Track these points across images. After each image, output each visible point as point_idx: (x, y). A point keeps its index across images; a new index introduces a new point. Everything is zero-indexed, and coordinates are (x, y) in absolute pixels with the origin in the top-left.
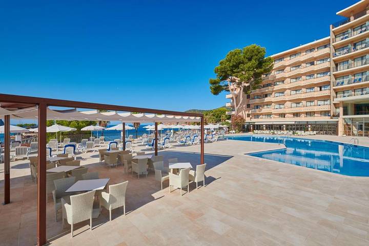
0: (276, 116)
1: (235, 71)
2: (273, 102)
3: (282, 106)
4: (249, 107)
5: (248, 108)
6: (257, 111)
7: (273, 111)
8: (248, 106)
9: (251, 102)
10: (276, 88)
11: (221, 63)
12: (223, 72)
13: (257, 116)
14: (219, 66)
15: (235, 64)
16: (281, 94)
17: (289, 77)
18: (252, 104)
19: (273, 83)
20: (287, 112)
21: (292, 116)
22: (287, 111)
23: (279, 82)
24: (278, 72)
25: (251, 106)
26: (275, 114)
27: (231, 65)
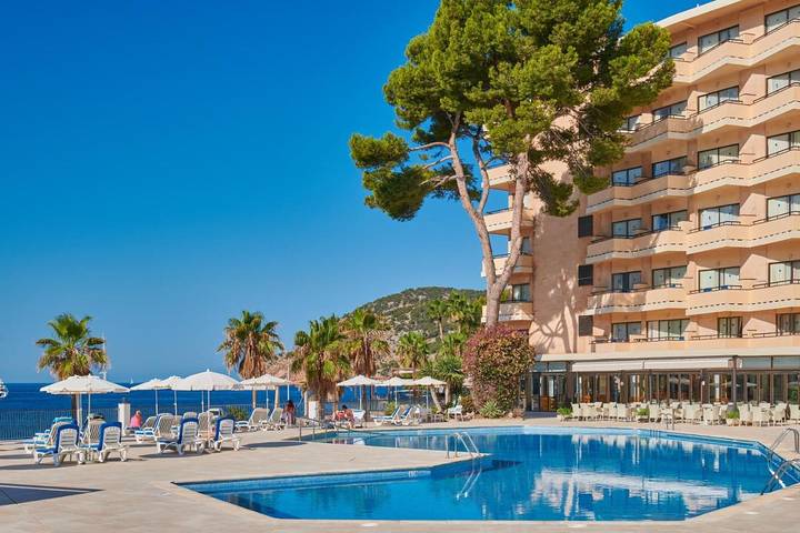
0: (703, 331)
1: (472, 96)
2: (691, 257)
3: (729, 279)
4: (590, 282)
5: (588, 289)
6: (624, 303)
7: (692, 305)
8: (586, 275)
9: (597, 253)
10: (705, 181)
11: (416, 52)
12: (419, 99)
13: (623, 328)
14: (403, 69)
15: (467, 60)
16: (725, 217)
17: (758, 129)
18: (601, 265)
19: (692, 158)
20: (750, 308)
21: (772, 327)
22: (750, 301)
23: (718, 150)
24: (714, 99)
25: (596, 274)
26: (698, 319)
27: (450, 64)
